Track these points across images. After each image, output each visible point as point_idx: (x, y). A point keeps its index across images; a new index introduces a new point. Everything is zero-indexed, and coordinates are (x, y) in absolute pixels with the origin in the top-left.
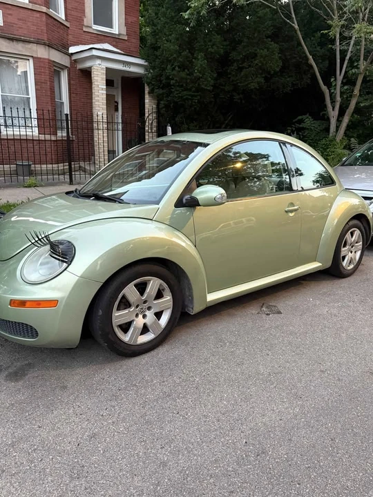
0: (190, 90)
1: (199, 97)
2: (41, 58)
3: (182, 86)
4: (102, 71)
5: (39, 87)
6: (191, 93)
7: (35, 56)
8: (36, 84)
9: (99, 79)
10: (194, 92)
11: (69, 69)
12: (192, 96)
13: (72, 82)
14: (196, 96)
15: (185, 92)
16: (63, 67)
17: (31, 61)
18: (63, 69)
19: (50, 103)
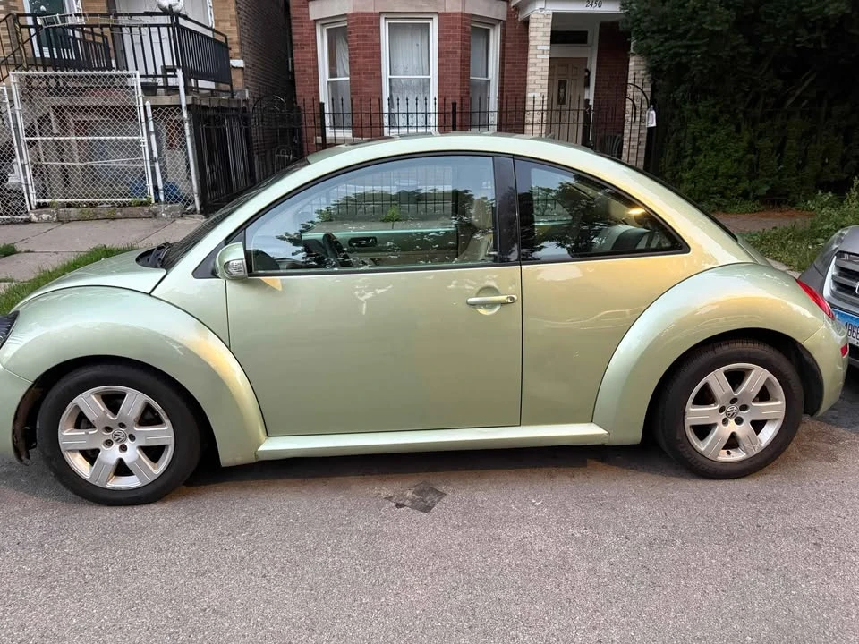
0: (682, 36)
1: (704, 49)
2: (450, 14)
3: (665, 30)
4: (546, 21)
5: (443, 60)
6: (685, 42)
7: (441, 10)
8: (440, 56)
9: (539, 34)
10: (691, 40)
11: (504, 22)
12: (687, 47)
13: (508, 45)
14: (696, 47)
15: (672, 43)
16: (493, 22)
17: (436, 19)
18: (493, 25)
19: (459, 83)
